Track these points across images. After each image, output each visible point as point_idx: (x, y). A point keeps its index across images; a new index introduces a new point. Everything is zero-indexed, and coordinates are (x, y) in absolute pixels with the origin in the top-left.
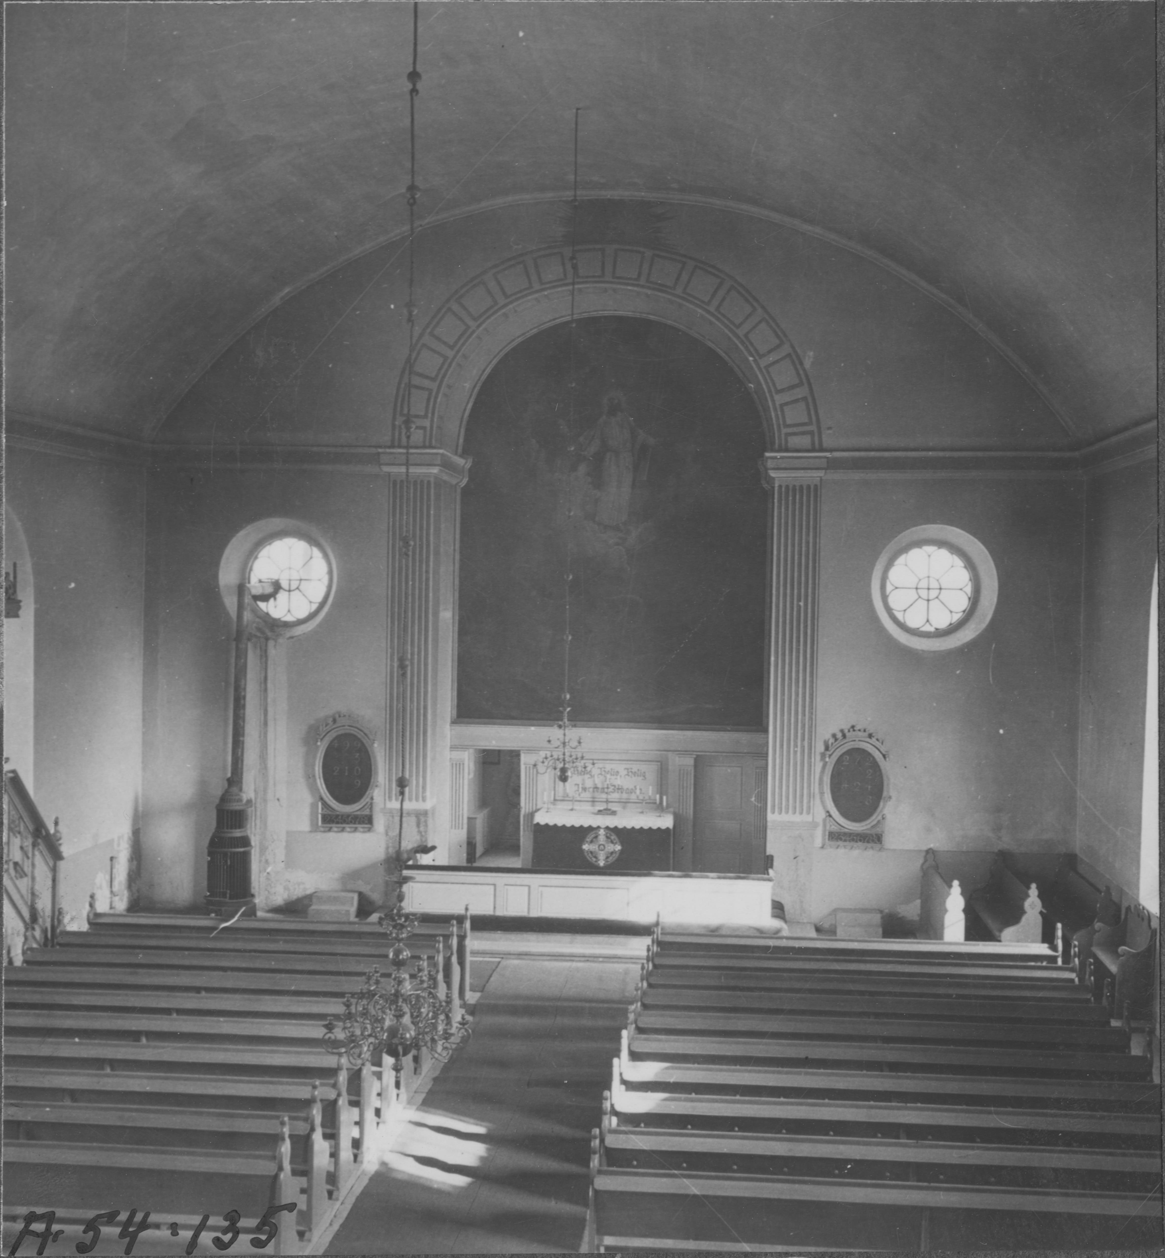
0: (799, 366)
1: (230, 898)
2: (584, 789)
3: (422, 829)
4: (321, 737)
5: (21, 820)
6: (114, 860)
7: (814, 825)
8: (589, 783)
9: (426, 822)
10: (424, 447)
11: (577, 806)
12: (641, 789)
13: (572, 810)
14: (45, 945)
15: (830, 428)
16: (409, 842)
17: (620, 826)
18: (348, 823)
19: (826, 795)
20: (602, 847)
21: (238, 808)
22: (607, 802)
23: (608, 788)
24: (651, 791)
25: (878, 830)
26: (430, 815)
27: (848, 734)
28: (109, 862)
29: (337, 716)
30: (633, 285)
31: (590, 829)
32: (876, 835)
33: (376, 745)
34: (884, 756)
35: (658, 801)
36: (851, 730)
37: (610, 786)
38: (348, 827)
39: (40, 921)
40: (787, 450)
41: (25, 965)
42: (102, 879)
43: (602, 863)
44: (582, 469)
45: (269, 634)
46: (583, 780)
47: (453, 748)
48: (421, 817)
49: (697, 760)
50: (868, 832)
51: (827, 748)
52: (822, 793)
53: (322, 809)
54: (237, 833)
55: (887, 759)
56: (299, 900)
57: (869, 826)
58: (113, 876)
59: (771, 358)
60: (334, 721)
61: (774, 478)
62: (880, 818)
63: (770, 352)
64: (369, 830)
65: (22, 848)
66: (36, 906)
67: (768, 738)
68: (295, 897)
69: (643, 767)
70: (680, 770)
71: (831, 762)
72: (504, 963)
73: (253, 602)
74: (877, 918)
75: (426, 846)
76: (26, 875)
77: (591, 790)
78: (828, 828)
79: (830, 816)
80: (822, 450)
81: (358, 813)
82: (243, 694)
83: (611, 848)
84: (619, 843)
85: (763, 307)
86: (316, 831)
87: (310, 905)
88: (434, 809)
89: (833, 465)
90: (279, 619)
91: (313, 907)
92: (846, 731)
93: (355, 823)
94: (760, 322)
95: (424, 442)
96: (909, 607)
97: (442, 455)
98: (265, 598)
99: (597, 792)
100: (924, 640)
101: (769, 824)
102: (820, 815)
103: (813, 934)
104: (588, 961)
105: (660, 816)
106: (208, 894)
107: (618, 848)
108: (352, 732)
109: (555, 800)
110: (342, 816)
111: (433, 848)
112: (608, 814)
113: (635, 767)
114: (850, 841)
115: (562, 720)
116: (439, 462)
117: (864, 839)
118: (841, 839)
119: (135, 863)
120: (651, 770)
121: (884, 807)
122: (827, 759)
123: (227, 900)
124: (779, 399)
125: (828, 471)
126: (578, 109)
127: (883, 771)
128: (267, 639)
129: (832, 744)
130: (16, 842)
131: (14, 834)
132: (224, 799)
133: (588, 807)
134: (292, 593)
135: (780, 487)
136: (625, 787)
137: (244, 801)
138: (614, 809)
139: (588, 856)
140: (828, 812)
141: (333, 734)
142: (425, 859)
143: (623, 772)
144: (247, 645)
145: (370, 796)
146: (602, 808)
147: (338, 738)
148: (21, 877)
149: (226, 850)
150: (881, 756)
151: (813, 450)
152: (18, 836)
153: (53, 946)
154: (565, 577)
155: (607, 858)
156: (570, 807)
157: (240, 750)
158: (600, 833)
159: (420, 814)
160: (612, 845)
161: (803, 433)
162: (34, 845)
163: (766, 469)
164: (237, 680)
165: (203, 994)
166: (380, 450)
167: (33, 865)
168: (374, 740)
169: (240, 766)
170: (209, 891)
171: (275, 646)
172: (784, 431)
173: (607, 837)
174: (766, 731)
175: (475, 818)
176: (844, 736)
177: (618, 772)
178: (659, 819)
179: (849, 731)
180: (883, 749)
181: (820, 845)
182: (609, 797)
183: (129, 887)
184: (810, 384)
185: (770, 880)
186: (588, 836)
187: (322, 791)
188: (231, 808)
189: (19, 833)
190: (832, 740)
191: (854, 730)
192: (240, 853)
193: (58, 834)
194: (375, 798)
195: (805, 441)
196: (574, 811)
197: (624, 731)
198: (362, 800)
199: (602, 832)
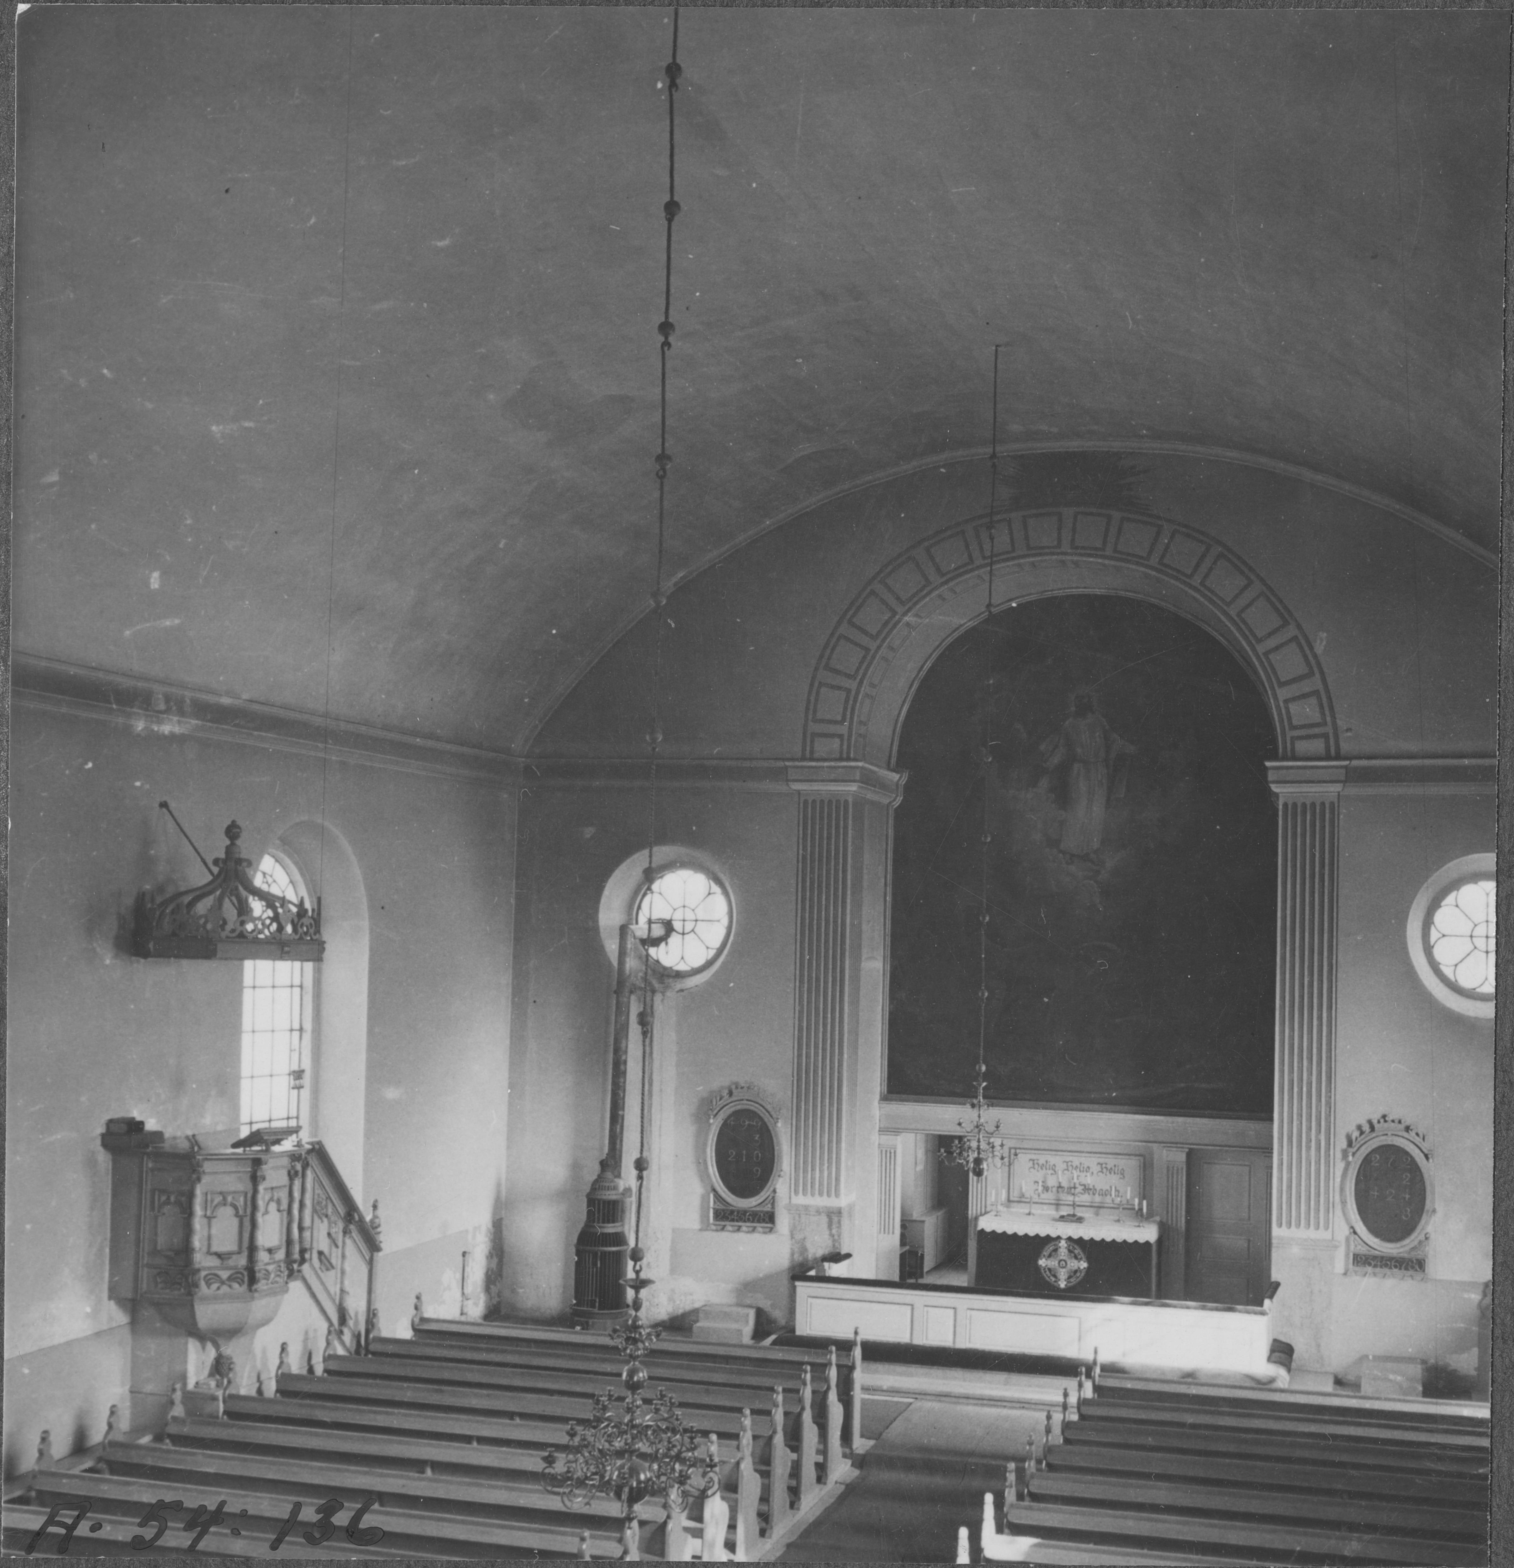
0: (1308, 652)
1: (600, 1309)
2: (1046, 1189)
3: (834, 1231)
4: (715, 1112)
5: (329, 1201)
6: (467, 1255)
7: (1332, 1245)
8: (1052, 1182)
9: (839, 1222)
10: (841, 759)
11: (1036, 1210)
12: (1116, 1190)
13: (1029, 1214)
14: (357, 1352)
15: (1349, 730)
16: (818, 1246)
17: (1086, 1238)
18: (745, 1221)
19: (1349, 1205)
20: (1062, 1263)
21: (614, 1197)
22: (1074, 1205)
23: (1075, 1188)
24: (1129, 1193)
25: (1419, 1254)
26: (845, 1214)
27: (1376, 1126)
28: (461, 1258)
29: (733, 1087)
30: (1097, 556)
31: (1048, 1239)
32: (1417, 1260)
33: (779, 1125)
34: (1427, 1157)
35: (1137, 1207)
36: (1382, 1121)
37: (1077, 1185)
38: (745, 1226)
39: (351, 1323)
40: (1294, 758)
41: (325, 1375)
42: (450, 1277)
43: (1063, 1285)
44: (1044, 783)
45: (656, 985)
46: (1045, 1178)
47: (882, 1131)
48: (834, 1216)
49: (1190, 1154)
50: (1406, 1255)
51: (1350, 1144)
52: (1344, 1202)
53: (715, 1202)
54: (610, 1229)
55: (1431, 1160)
56: (685, 1315)
57: (1407, 1248)
58: (466, 1274)
59: (1272, 643)
60: (731, 1094)
61: (1277, 795)
62: (1422, 1237)
63: (1270, 635)
64: (771, 1230)
65: (329, 1234)
66: (345, 1305)
67: (1272, 1128)
68: (681, 1311)
69: (1122, 1162)
70: (1168, 1167)
71: (1356, 1161)
72: (918, 1404)
73: (641, 947)
74: (1417, 1370)
75: (839, 1254)
76: (333, 1267)
77: (1055, 1190)
78: (1352, 1247)
79: (1355, 1233)
80: (1338, 757)
81: (758, 1209)
82: (624, 1058)
83: (1074, 1264)
84: (1084, 1259)
85: (1262, 580)
86: (706, 1230)
87: (697, 1321)
88: (851, 1207)
89: (1354, 776)
90: (671, 968)
91: (698, 1324)
92: (1375, 1122)
93: (753, 1222)
94: (1258, 597)
95: (841, 752)
96: (1461, 962)
97: (862, 768)
98: (656, 942)
99: (1063, 1192)
100: (1479, 1004)
101: (1274, 1241)
102: (1341, 1231)
103: (1329, 1387)
104: (1023, 1407)
105: (1139, 1226)
106: (574, 1302)
107: (1084, 1265)
108: (752, 1108)
109: (1009, 1201)
110: (738, 1212)
111: (848, 1256)
112: (1072, 1221)
113: (1111, 1162)
114: (1381, 1267)
115: (976, 1097)
116: (858, 778)
117: (1401, 1266)
118: (1370, 1264)
119: (495, 1260)
120: (1131, 1165)
121: (1427, 1223)
122: (1350, 1158)
123: (596, 1310)
124: (1283, 693)
125: (1347, 784)
126: (997, 346)
127: (1426, 1176)
128: (653, 992)
129: (1356, 1139)
130: (322, 1229)
131: (321, 1218)
132: (597, 1185)
133: (1052, 1212)
134: (686, 936)
135: (1285, 805)
136: (1098, 1188)
137: (621, 1189)
138: (1079, 1214)
139: (1046, 1275)
140: (1352, 1227)
141: (728, 1111)
142: (835, 1270)
143: (1095, 1168)
144: (629, 998)
145: (772, 1189)
146: (1065, 1213)
147: (737, 1114)
148: (328, 1269)
149: (596, 1248)
150: (1422, 1155)
151: (1328, 758)
152: (325, 1220)
153: (366, 1355)
154: (981, 918)
155: (1070, 1277)
156: (1027, 1211)
157: (618, 1127)
158: (1060, 1245)
159: (833, 1213)
160: (1076, 1262)
161: (1315, 736)
162: (346, 1232)
163: (1267, 782)
164: (617, 1041)
165: (518, 1420)
166: (787, 763)
167: (343, 1256)
168: (778, 1119)
169: (618, 1146)
170: (576, 1299)
171: (662, 1000)
172: (1290, 734)
173: (1070, 1251)
174: (1271, 1119)
175: (923, 1222)
176: (1372, 1128)
177: (1088, 1167)
178: (1137, 1229)
179: (1379, 1122)
180: (1425, 1146)
181: (1343, 1271)
182: (1077, 1199)
183: (487, 1289)
184: (1322, 673)
185: (1263, 1313)
186: (1047, 1247)
187: (714, 1180)
188: (604, 1197)
189: (327, 1216)
190: (1356, 1134)
191: (1386, 1121)
192: (613, 1252)
193: (377, 1221)
194: (778, 1191)
195: (1317, 746)
196: (1031, 1216)
197: (1096, 1114)
198: (762, 1194)
199: (1063, 1244)
